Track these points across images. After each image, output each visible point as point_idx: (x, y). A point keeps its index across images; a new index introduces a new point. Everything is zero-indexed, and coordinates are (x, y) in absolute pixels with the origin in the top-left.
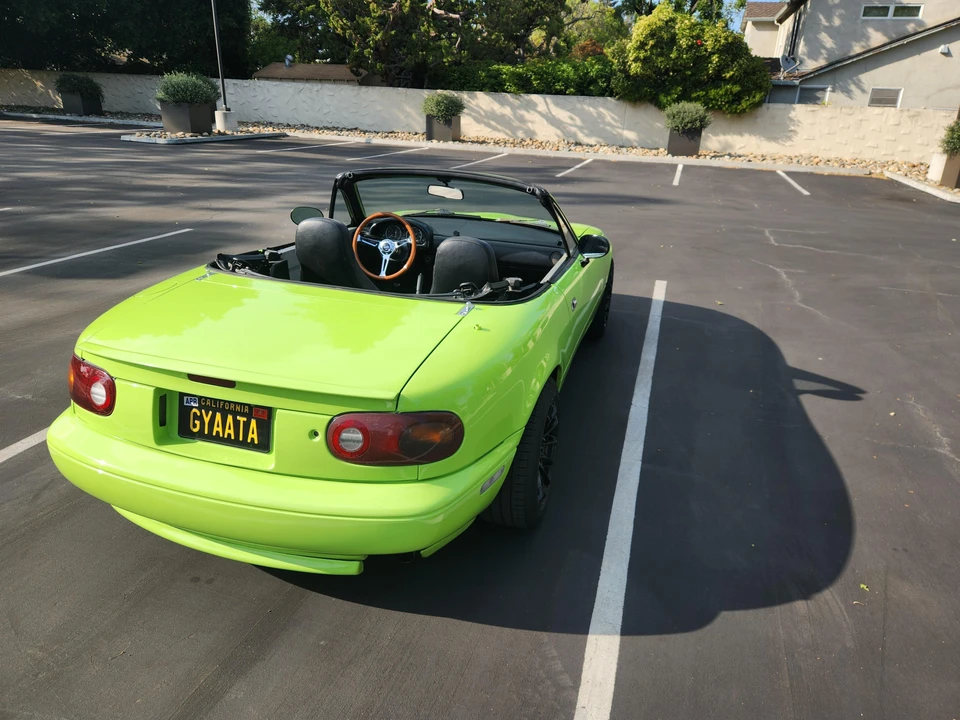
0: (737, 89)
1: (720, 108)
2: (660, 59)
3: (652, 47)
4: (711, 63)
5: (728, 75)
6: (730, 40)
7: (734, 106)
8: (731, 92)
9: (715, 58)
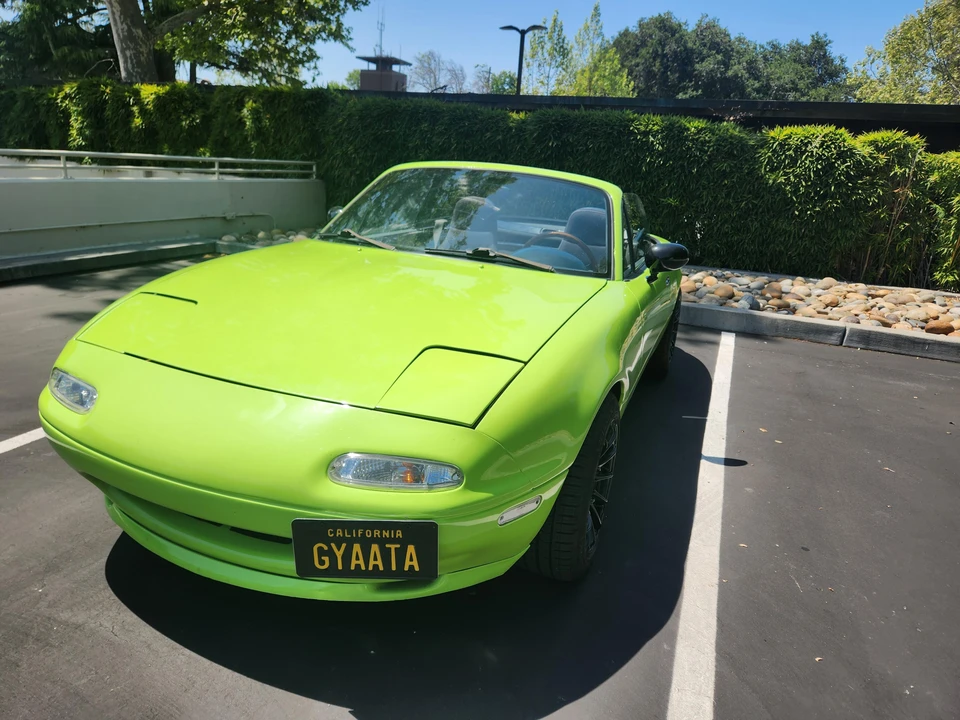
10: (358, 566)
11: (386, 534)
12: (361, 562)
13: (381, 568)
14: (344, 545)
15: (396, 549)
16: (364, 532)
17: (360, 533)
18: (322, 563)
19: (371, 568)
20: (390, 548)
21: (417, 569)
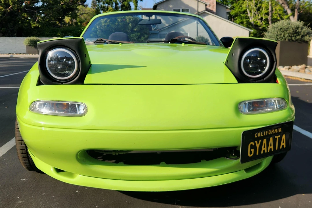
0: (139, 34)
1: (135, 40)
2: (112, 25)
3: (109, 21)
4: (129, 26)
5: (135, 30)
6: (134, 19)
7: (139, 39)
8: (137, 35)
9: (130, 25)
10: (264, 151)
11: (276, 131)
12: (265, 149)
13: (272, 150)
14: (260, 141)
15: (279, 138)
16: (268, 132)
17: (267, 132)
18: (251, 153)
19: (269, 151)
20: (276, 138)
21: (285, 147)
